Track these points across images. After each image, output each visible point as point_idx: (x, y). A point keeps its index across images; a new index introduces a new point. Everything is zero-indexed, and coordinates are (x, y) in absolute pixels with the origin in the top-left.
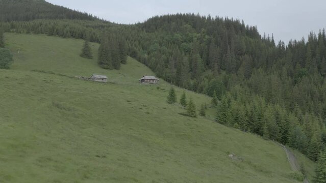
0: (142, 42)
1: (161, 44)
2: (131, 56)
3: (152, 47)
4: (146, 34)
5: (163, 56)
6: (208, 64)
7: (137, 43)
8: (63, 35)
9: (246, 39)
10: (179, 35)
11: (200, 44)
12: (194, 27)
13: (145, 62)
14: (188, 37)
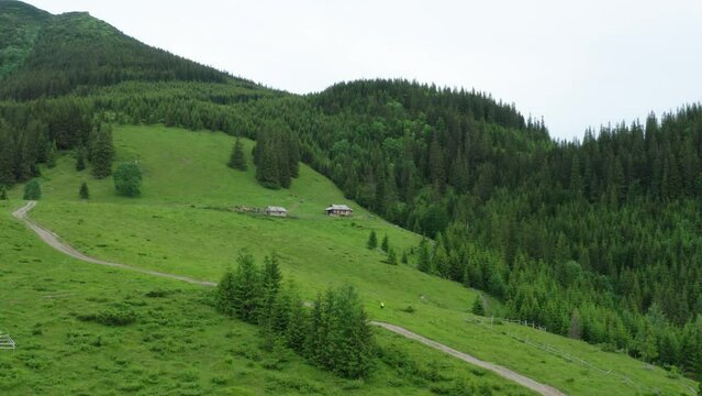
0: (319, 135)
1: (351, 140)
2: (303, 161)
3: (337, 145)
4: (325, 117)
5: (355, 162)
6: (427, 174)
7: (310, 135)
8: (191, 126)
9: (494, 129)
10: (380, 124)
11: (416, 139)
12: (407, 106)
13: (326, 172)
14: (396, 128)
